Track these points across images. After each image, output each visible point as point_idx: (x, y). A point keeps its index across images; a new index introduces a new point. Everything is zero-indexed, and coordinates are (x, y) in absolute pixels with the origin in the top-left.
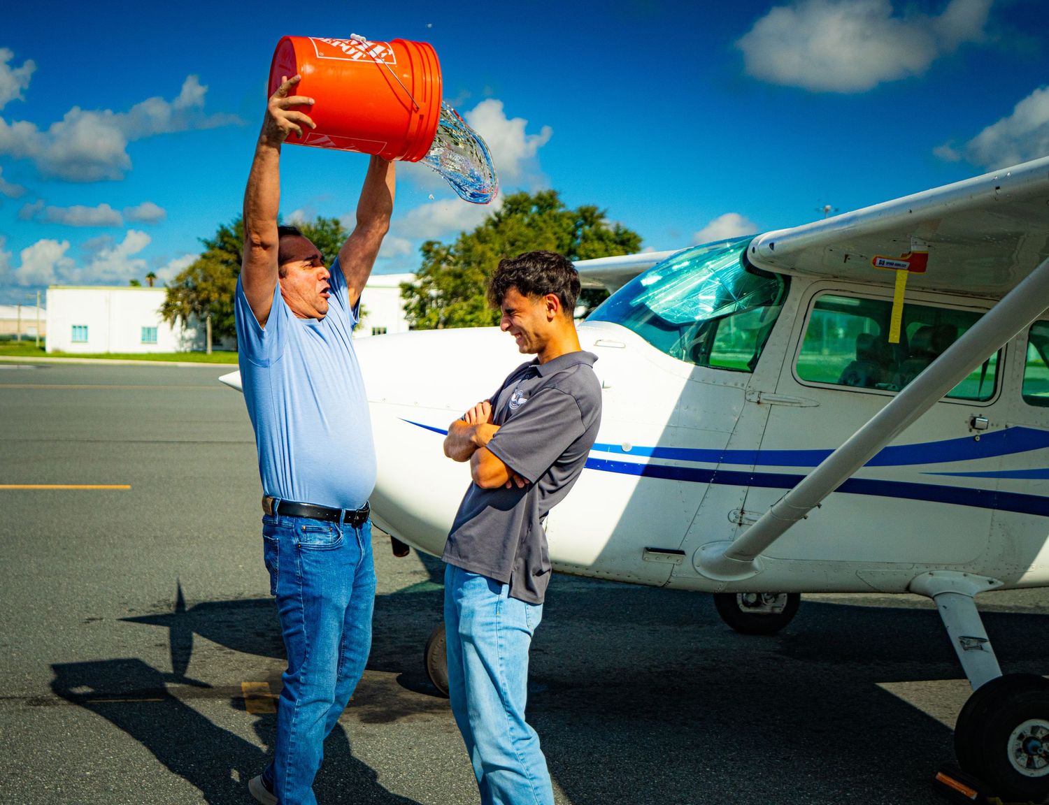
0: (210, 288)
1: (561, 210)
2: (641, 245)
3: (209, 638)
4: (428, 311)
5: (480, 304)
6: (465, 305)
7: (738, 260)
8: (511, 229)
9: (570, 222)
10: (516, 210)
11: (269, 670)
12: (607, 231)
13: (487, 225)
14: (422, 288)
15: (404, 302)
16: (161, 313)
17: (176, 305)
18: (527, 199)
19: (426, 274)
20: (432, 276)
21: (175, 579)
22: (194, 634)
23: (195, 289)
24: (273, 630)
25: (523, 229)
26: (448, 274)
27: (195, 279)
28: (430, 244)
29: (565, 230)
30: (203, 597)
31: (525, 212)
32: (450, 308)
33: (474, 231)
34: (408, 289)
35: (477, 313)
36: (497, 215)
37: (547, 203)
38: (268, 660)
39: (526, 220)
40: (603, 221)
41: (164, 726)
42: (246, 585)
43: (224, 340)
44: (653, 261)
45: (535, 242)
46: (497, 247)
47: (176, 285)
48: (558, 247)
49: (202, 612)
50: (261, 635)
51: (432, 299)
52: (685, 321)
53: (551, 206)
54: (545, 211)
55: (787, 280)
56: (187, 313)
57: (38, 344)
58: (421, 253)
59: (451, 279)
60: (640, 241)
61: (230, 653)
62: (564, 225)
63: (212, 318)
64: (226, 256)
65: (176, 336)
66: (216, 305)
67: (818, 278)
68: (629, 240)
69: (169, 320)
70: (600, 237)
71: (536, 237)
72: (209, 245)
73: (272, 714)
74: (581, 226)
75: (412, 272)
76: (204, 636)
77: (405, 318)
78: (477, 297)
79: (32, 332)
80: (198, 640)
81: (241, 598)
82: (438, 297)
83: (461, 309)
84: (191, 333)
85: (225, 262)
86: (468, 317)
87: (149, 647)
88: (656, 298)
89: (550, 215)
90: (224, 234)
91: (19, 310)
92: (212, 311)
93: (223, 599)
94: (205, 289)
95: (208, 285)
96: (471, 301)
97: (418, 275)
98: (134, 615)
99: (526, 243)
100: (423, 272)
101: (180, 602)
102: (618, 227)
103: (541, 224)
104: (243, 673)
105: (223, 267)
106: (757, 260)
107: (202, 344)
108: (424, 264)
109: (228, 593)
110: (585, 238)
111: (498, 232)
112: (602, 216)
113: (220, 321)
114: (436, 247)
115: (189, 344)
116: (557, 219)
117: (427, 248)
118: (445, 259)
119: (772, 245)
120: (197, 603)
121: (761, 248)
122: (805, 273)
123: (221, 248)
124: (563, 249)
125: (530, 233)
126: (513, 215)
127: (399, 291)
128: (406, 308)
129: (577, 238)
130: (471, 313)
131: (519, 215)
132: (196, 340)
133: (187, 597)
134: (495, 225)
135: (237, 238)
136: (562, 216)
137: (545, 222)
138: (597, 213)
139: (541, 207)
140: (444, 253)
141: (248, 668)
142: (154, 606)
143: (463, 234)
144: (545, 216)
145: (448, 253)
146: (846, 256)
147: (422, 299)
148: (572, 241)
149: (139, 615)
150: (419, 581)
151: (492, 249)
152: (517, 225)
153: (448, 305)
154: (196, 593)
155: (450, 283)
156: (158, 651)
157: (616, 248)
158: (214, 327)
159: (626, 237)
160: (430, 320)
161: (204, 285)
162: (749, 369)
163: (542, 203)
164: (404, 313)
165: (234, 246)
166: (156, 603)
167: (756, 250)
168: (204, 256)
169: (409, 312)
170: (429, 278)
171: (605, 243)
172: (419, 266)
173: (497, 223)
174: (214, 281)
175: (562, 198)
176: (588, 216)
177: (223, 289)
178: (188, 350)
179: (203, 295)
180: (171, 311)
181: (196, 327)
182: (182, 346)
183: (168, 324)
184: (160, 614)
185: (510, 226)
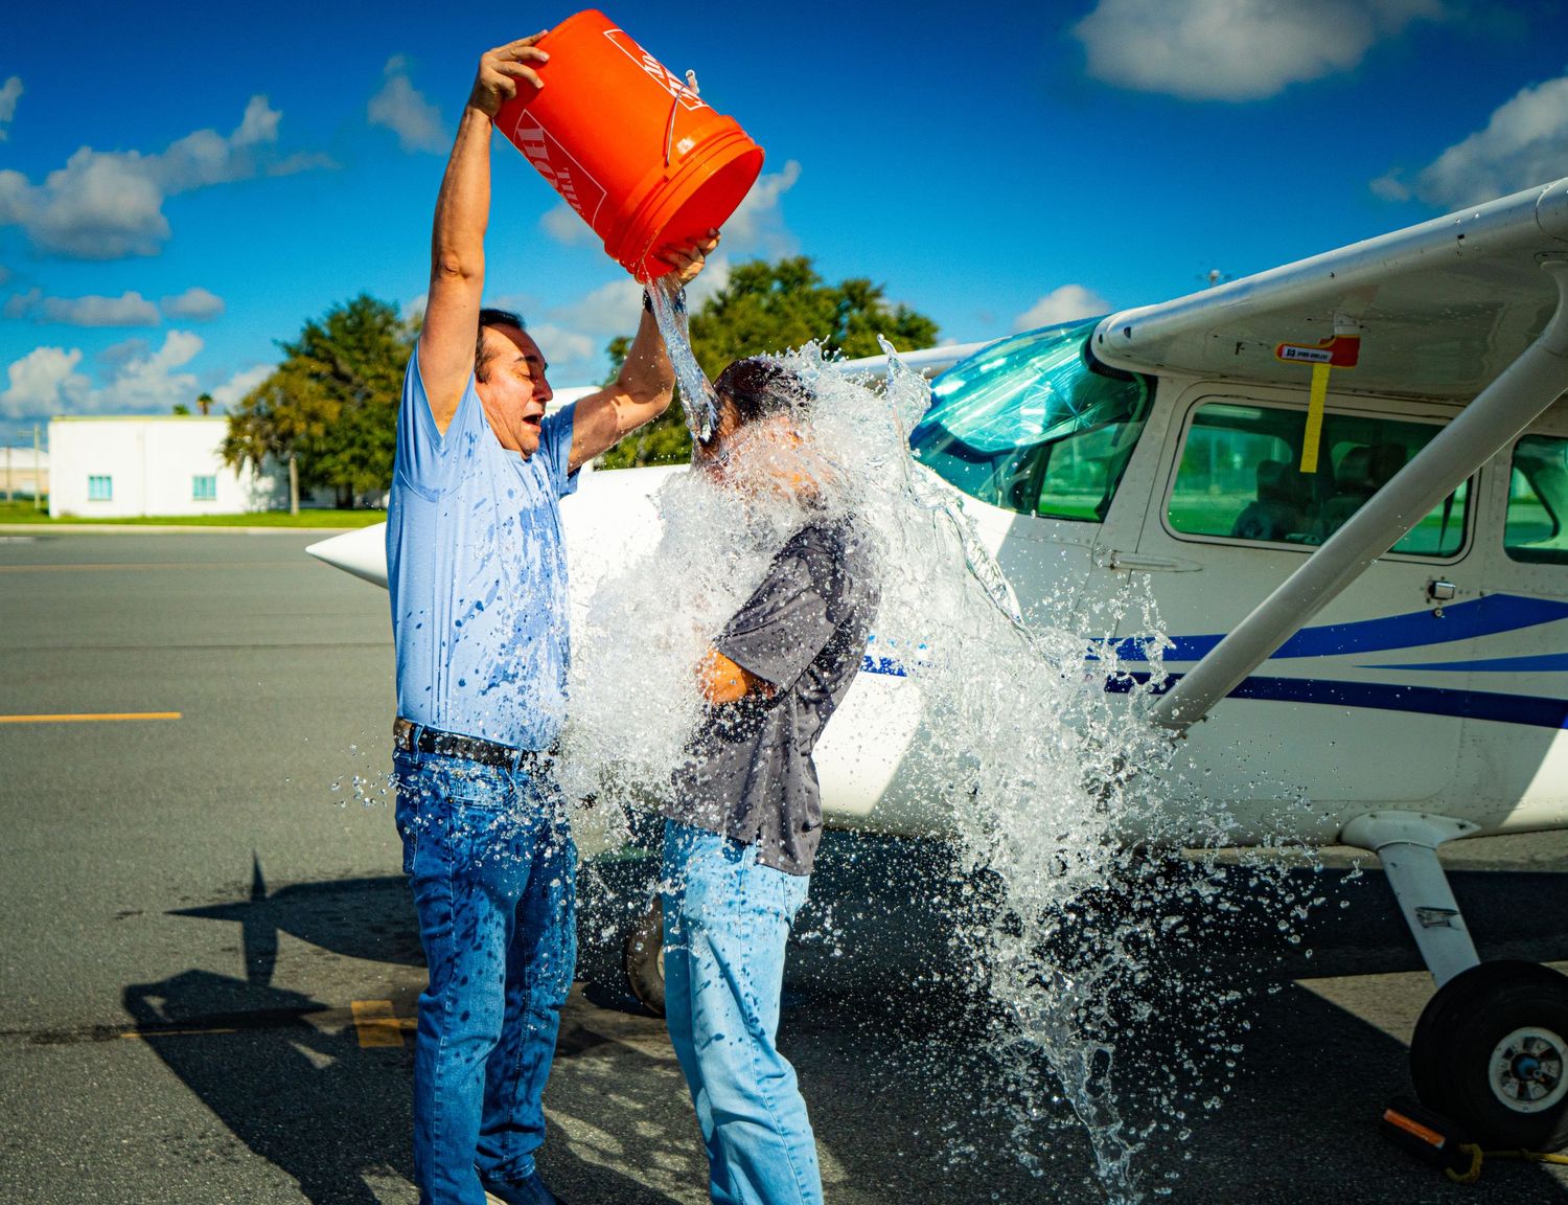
0: (293, 414)
1: (816, 287)
2: (937, 336)
3: (302, 937)
6: (675, 431)
7: (1077, 354)
8: (743, 316)
9: (830, 304)
10: (750, 287)
11: (391, 982)
12: (886, 317)
13: (706, 311)
16: (221, 455)
17: (242, 442)
18: (765, 271)
21: (249, 850)
22: (280, 932)
23: (271, 417)
24: (397, 923)
25: (762, 318)
27: (271, 402)
28: (621, 341)
29: (821, 317)
30: (291, 877)
31: (762, 291)
32: (654, 437)
36: (721, 295)
37: (795, 276)
38: (390, 968)
39: (765, 303)
40: (879, 301)
41: (236, 1070)
42: (356, 857)
43: (316, 492)
44: (954, 359)
45: (777, 335)
46: (722, 344)
47: (242, 412)
49: (292, 898)
50: (380, 930)
52: (1001, 448)
53: (801, 280)
54: (792, 288)
55: (1152, 382)
56: (260, 453)
57: (37, 505)
58: (609, 355)
60: (935, 330)
61: (334, 959)
62: (822, 309)
63: (298, 460)
64: (315, 366)
65: (244, 488)
66: (304, 441)
67: (1199, 379)
68: (918, 329)
69: (233, 464)
70: (876, 326)
71: (780, 328)
72: (291, 351)
73: (396, 1048)
74: (847, 309)
76: (294, 934)
79: (29, 488)
80: (287, 942)
81: (349, 877)
83: (671, 437)
84: (267, 483)
85: (315, 376)
87: (213, 954)
88: (957, 414)
89: (799, 294)
90: (312, 333)
91: (9, 456)
92: (297, 449)
93: (321, 879)
94: (286, 417)
95: (291, 411)
98: (189, 905)
99: (765, 337)
101: (258, 885)
102: (902, 310)
103: (788, 308)
104: (353, 987)
105: (312, 384)
106: (1106, 353)
107: (283, 499)
109: (330, 870)
110: (853, 328)
111: (722, 322)
112: (877, 294)
113: (310, 464)
115: (265, 500)
116: (811, 300)
117: (617, 348)
119: (1128, 331)
120: (283, 885)
121: (1111, 335)
122: (1175, 371)
123: (309, 355)
125: (772, 322)
126: (745, 296)
129: (840, 328)
131: (754, 296)
132: (274, 494)
133: (268, 877)
134: (719, 311)
135: (332, 339)
136: (818, 295)
137: (792, 304)
138: (870, 290)
139: (785, 283)
141: (361, 980)
142: (220, 891)
144: (793, 296)
146: (1239, 345)
148: (832, 332)
149: (196, 905)
151: (714, 348)
152: (751, 310)
153: (651, 434)
154: (278, 873)
156: (226, 957)
157: (899, 341)
158: (302, 474)
159: (914, 325)
160: (624, 455)
161: (284, 411)
162: (1096, 517)
163: (788, 277)
165: (328, 351)
166: (221, 886)
167: (1104, 338)
168: (283, 368)
172: (606, 375)
173: (721, 308)
174: (299, 404)
175: (817, 269)
176: (857, 295)
177: (313, 417)
178: (263, 508)
179: (284, 426)
180: (236, 451)
181: (273, 474)
182: (254, 503)
183: (231, 470)
184: (228, 903)
185: (741, 312)
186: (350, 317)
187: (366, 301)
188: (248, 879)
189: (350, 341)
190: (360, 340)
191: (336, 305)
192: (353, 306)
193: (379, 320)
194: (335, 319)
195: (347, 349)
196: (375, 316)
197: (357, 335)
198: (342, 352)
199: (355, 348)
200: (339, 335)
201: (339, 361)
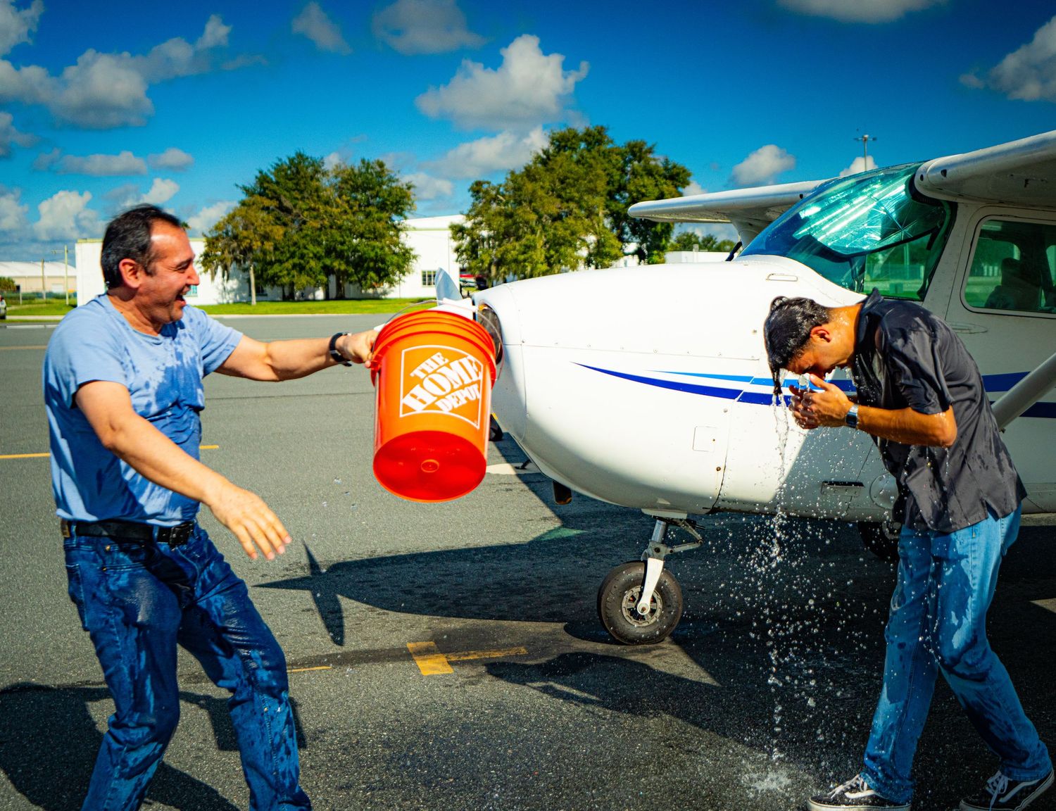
0: (251, 237)
1: (609, 146)
2: (691, 179)
3: (357, 599)
4: (480, 252)
5: (532, 244)
6: (517, 244)
7: (903, 187)
8: (561, 167)
9: (619, 158)
10: (566, 146)
11: (430, 628)
12: (656, 166)
13: (535, 163)
14: (472, 229)
15: (455, 244)
16: (201, 265)
17: (216, 256)
18: (575, 136)
19: (477, 215)
20: (483, 216)
21: (299, 540)
22: (339, 597)
23: (235, 237)
24: (420, 587)
25: (573, 166)
26: (500, 214)
27: (235, 227)
28: (479, 184)
29: (614, 166)
30: (335, 558)
31: (574, 149)
32: (503, 248)
33: (523, 170)
34: (458, 231)
35: (530, 253)
36: (545, 152)
37: (595, 139)
38: (425, 618)
39: (575, 157)
40: (650, 156)
41: (340, 695)
42: (376, 542)
43: (268, 289)
44: (797, 192)
45: (585, 179)
46: (547, 185)
47: (215, 235)
48: (608, 183)
49: (339, 572)
50: (410, 592)
51: (483, 240)
52: (855, 252)
53: (600, 142)
54: (593, 148)
55: (954, 206)
56: (229, 264)
57: (67, 301)
58: (471, 193)
59: (502, 219)
60: (689, 175)
61: (384, 614)
62: (614, 161)
63: (255, 267)
64: (267, 202)
65: (217, 288)
66: (259, 254)
67: (984, 204)
68: (678, 174)
69: (209, 271)
70: (650, 173)
71: (587, 174)
72: (247, 191)
73: (449, 674)
74: (630, 161)
75: (462, 214)
76: (350, 598)
77: (457, 261)
78: (528, 236)
79: (58, 289)
80: (345, 602)
81: (376, 556)
82: (490, 238)
83: (514, 249)
84: (233, 284)
85: (266, 209)
86: (522, 257)
87: (297, 613)
88: (823, 229)
89: (598, 151)
90: (263, 179)
91: (43, 267)
92: (255, 260)
93: (356, 558)
94: (246, 238)
95: (250, 233)
96: (524, 241)
97: (468, 216)
98: (268, 580)
99: (577, 180)
100: (473, 213)
101: (313, 565)
102: (667, 161)
103: (592, 161)
104: (404, 633)
105: (264, 214)
106: (925, 188)
107: (245, 295)
108: (474, 205)
109: (361, 552)
110: (634, 173)
111: (547, 170)
112: (650, 151)
113: (264, 270)
114: (485, 186)
115: (232, 295)
116: (606, 155)
117: (477, 188)
118: (495, 199)
119: (944, 172)
120: (331, 564)
121: (930, 175)
123: (261, 194)
124: (613, 186)
125: (580, 170)
126: (562, 152)
127: (449, 233)
128: (457, 250)
129: (626, 174)
130: (524, 253)
131: (568, 153)
132: (238, 291)
133: (318, 559)
134: (544, 162)
135: (278, 183)
136: (610, 151)
137: (594, 158)
138: (645, 148)
139: (589, 144)
140: (494, 193)
141: (408, 628)
142: (287, 569)
143: (513, 173)
144: (594, 153)
145: (498, 193)
146: (1027, 181)
147: (473, 240)
148: (621, 177)
149: (273, 580)
150: (552, 528)
151: (542, 188)
152: (565, 163)
153: (500, 246)
154: (327, 554)
155: (500, 222)
156: (306, 616)
157: (666, 183)
158: (257, 278)
159: (675, 171)
160: (482, 262)
161: (245, 233)
162: (918, 298)
163: (590, 139)
164: (456, 255)
165: (275, 192)
166: (287, 566)
167: (925, 176)
168: (243, 204)
169: (462, 254)
170: (479, 219)
171: (655, 178)
172: (469, 207)
173: (545, 160)
174: (256, 229)
175: (610, 134)
176: (636, 151)
177: (266, 237)
178: (231, 302)
179: (245, 244)
180: (211, 262)
181: (238, 278)
182: (223, 298)
183: (208, 275)
184: (296, 577)
185: (559, 164)
186: (290, 168)
187: (300, 156)
188: (305, 560)
189: (290, 184)
190: (297, 184)
191: (280, 160)
192: (291, 160)
193: (310, 170)
194: (279, 169)
195: (288, 190)
196: (307, 168)
197: (295, 181)
198: (285, 193)
199: (294, 190)
200: (282, 180)
201: (283, 199)
